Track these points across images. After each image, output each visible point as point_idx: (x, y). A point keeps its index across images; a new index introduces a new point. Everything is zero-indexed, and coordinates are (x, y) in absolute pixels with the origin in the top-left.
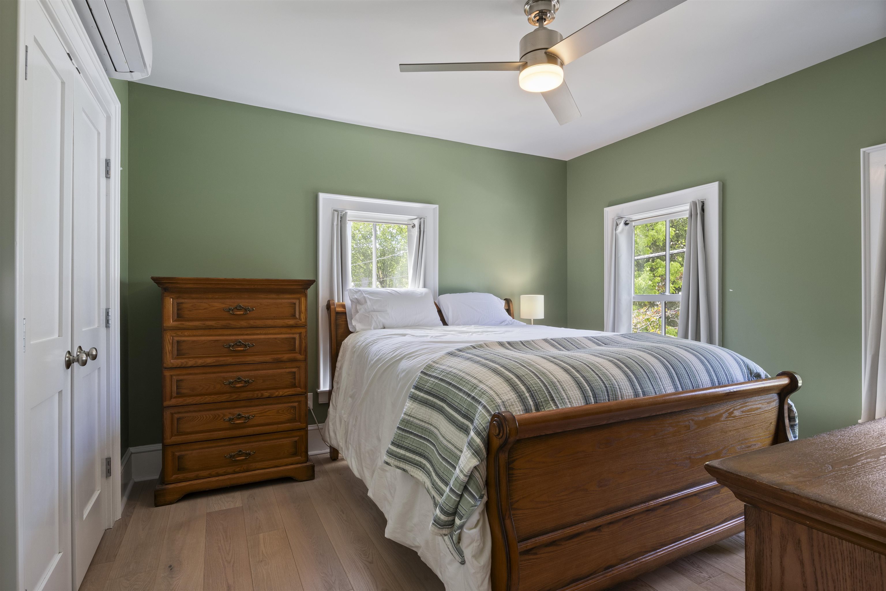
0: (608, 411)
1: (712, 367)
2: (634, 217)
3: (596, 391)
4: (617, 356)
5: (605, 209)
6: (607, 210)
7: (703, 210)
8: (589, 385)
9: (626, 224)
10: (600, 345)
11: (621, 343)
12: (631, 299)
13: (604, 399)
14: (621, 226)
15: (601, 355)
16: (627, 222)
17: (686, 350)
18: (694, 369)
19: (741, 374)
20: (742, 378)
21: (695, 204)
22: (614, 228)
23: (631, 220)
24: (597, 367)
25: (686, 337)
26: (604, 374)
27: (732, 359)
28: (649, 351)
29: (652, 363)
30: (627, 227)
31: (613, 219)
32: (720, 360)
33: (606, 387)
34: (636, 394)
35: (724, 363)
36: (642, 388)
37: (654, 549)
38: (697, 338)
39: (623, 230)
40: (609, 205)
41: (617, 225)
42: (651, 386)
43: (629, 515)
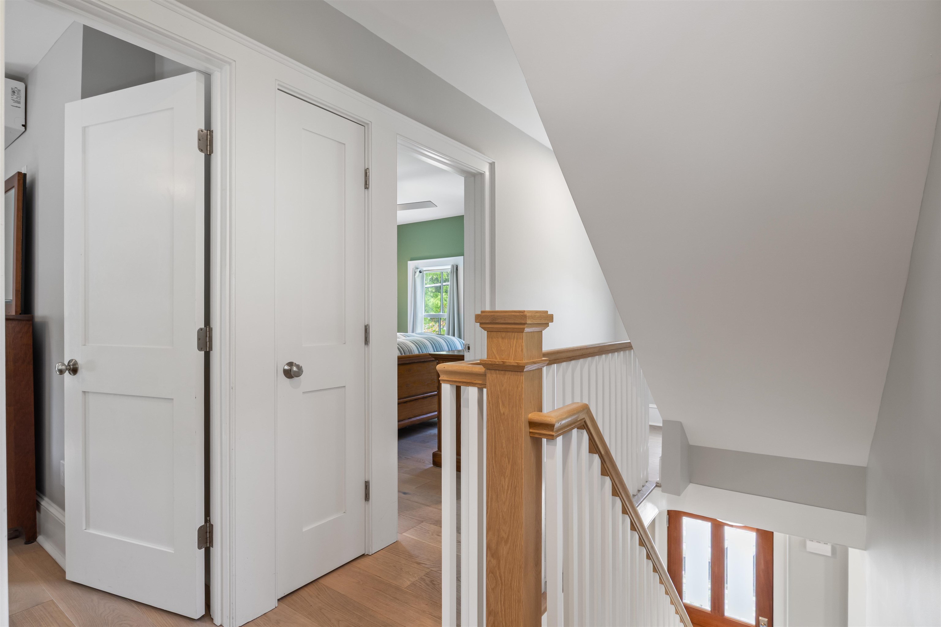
0: (409, 357)
1: (449, 344)
2: (425, 269)
3: (405, 351)
4: (413, 340)
5: (408, 262)
6: (409, 262)
7: (457, 267)
8: (402, 349)
9: (420, 272)
10: (406, 337)
11: (415, 336)
12: (422, 317)
13: (408, 354)
14: (418, 273)
15: (407, 340)
16: (421, 271)
17: (440, 338)
18: (442, 345)
19: (461, 347)
20: (461, 348)
21: (453, 266)
22: (414, 274)
23: (423, 270)
24: (405, 343)
25: (449, 335)
26: (408, 346)
27: (458, 341)
28: (425, 338)
29: (426, 342)
30: (421, 274)
31: (413, 269)
32: (453, 342)
33: (408, 350)
34: (419, 352)
35: (454, 343)
36: (422, 351)
37: (427, 414)
38: (454, 336)
39: (419, 275)
40: (411, 260)
41: (415, 272)
42: (425, 350)
43: (417, 398)
